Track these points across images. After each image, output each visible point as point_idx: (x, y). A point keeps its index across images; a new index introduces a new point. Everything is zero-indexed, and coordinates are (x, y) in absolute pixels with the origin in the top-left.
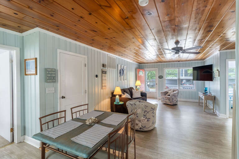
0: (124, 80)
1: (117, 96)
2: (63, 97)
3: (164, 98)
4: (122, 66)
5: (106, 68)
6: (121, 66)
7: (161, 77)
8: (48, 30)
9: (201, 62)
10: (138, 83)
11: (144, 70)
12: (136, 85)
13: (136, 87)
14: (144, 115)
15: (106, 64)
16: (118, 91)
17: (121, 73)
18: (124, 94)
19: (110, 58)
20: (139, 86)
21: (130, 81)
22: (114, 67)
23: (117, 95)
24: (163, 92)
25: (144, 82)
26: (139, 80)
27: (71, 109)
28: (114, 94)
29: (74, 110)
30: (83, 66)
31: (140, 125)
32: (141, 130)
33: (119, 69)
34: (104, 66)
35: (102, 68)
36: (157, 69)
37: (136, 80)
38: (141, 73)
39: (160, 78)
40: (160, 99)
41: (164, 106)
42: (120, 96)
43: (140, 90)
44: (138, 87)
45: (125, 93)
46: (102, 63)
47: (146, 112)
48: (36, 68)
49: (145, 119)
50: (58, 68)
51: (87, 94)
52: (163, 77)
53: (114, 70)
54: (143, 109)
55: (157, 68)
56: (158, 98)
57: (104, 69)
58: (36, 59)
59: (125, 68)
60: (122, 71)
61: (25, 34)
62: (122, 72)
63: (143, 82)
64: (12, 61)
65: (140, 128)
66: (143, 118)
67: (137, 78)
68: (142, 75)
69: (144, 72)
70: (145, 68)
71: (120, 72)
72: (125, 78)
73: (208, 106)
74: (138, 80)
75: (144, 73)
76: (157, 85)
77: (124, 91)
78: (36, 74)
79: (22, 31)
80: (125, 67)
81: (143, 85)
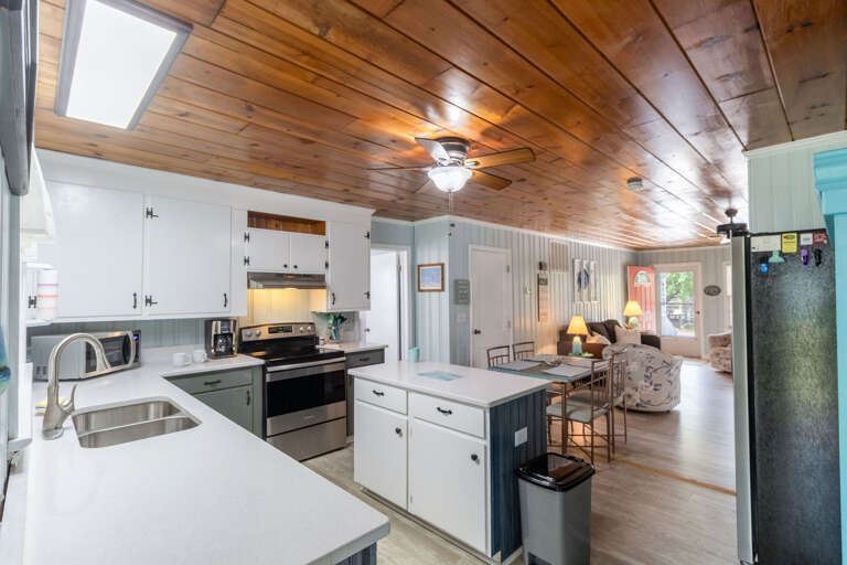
0: (590, 300)
1: (577, 340)
2: (477, 332)
3: (721, 352)
4: (585, 262)
5: (547, 272)
6: (581, 264)
7: (712, 291)
8: (461, 215)
10: (633, 308)
11: (653, 268)
12: (626, 313)
13: (627, 319)
14: (646, 376)
15: (547, 261)
16: (578, 326)
17: (583, 281)
18: (592, 335)
19: (554, 246)
20: (638, 317)
21: (609, 303)
22: (565, 268)
23: (574, 335)
24: (719, 337)
25: (654, 306)
26: (635, 299)
27: (488, 351)
28: (569, 332)
29: (492, 354)
30: (505, 269)
31: (637, 398)
32: (640, 409)
33: (577, 271)
34: (541, 266)
35: (538, 271)
36: (699, 265)
37: (626, 300)
38: (643, 278)
39: (711, 295)
40: (708, 361)
41: (720, 376)
42: (584, 338)
43: (641, 329)
44: (631, 320)
45: (595, 333)
46: (538, 260)
47: (651, 370)
48: (443, 279)
49: (648, 384)
50: (470, 279)
51: (511, 330)
52: (719, 292)
53: (565, 274)
54: (642, 363)
55: (698, 261)
56: (703, 357)
57: (543, 275)
58: (442, 265)
59: (592, 268)
60: (583, 277)
61: (417, 223)
62: (583, 279)
63: (648, 306)
64: (399, 269)
65: (637, 405)
66: (643, 383)
67: (628, 292)
68: (647, 285)
69: (652, 277)
70: (657, 263)
71: (580, 280)
72: (592, 295)
74: (633, 300)
75: (653, 279)
76: (701, 314)
77: (592, 328)
78: (443, 290)
79: (413, 219)
80: (592, 263)
81: (651, 316)
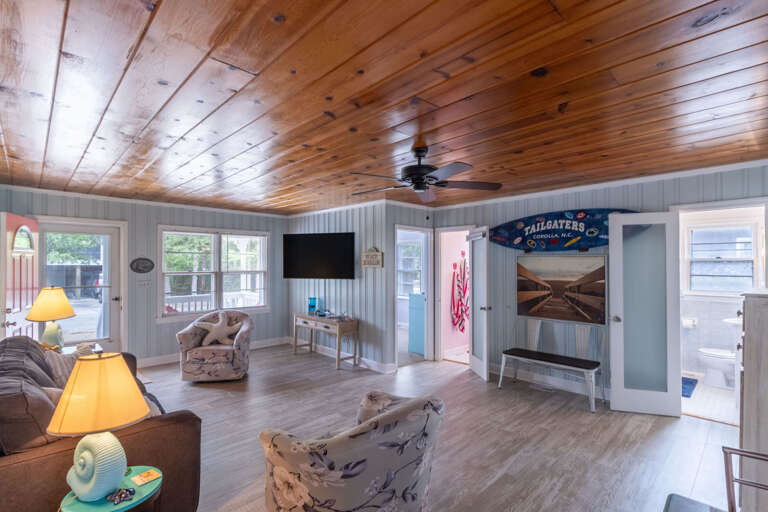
7: (142, 266)
9: (282, 219)
24: (191, 334)
36: (124, 226)
39: (140, 271)
52: (152, 266)
68: (31, 254)
73: (315, 352)
76: (123, 303)
